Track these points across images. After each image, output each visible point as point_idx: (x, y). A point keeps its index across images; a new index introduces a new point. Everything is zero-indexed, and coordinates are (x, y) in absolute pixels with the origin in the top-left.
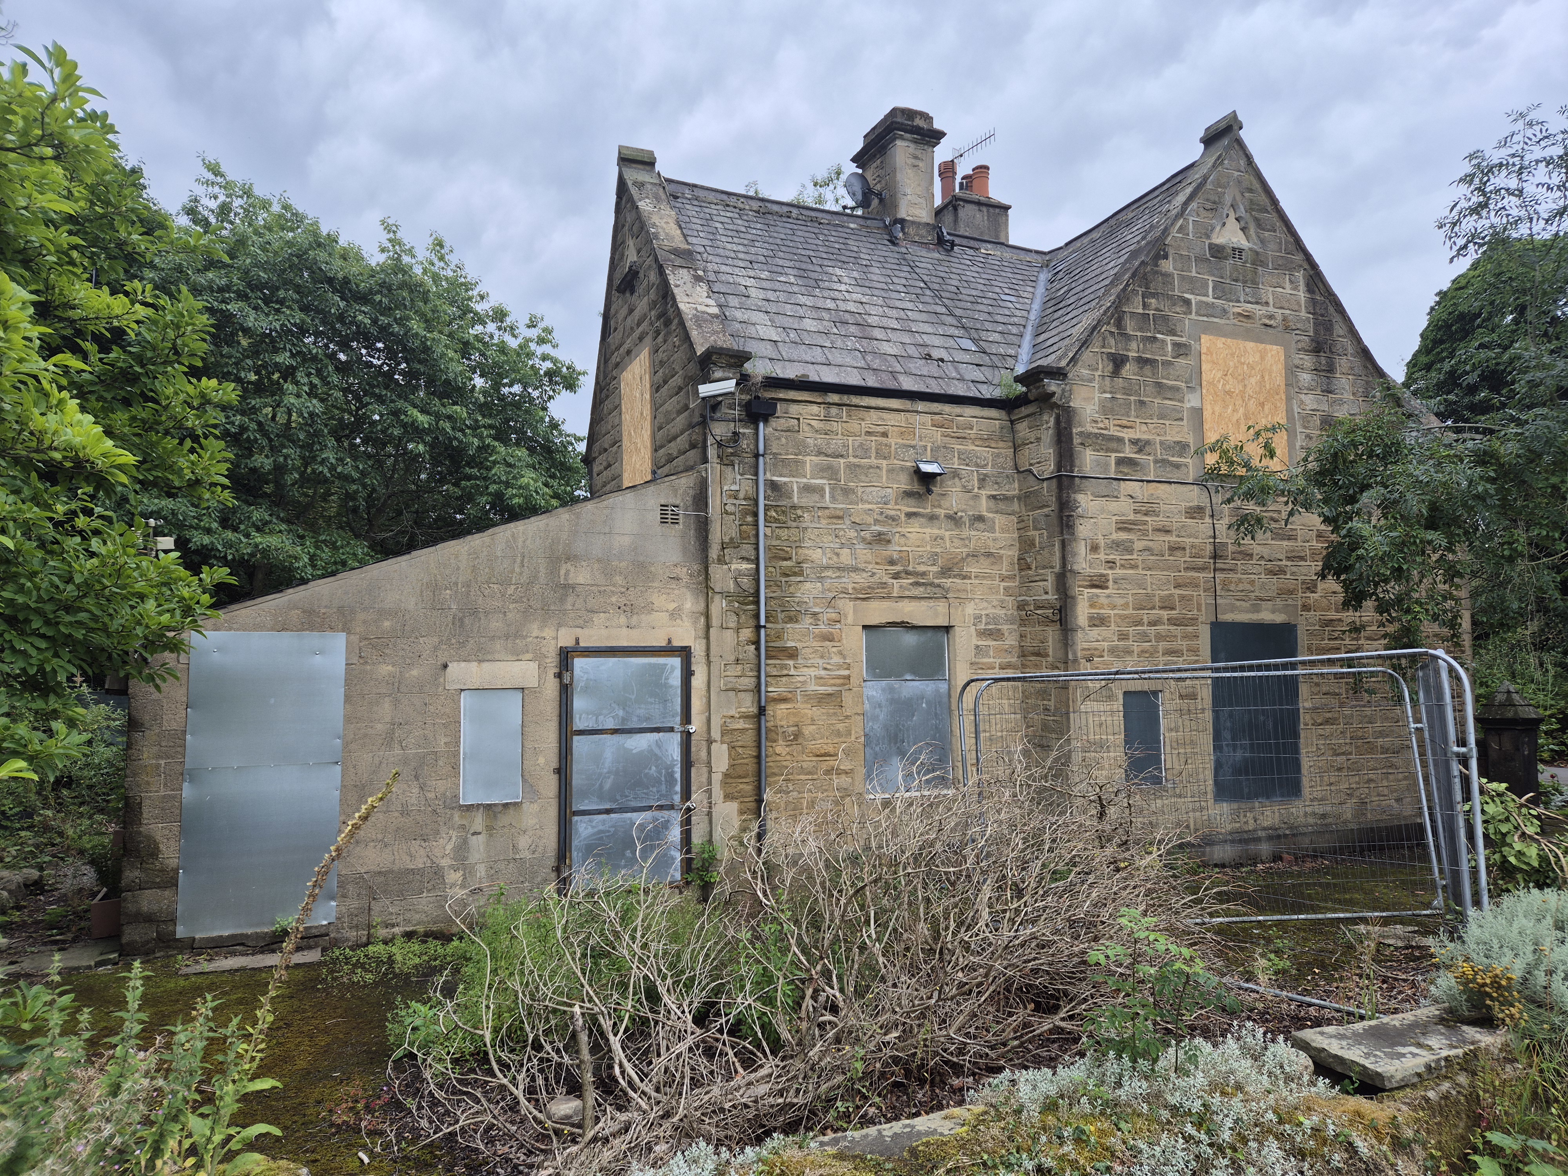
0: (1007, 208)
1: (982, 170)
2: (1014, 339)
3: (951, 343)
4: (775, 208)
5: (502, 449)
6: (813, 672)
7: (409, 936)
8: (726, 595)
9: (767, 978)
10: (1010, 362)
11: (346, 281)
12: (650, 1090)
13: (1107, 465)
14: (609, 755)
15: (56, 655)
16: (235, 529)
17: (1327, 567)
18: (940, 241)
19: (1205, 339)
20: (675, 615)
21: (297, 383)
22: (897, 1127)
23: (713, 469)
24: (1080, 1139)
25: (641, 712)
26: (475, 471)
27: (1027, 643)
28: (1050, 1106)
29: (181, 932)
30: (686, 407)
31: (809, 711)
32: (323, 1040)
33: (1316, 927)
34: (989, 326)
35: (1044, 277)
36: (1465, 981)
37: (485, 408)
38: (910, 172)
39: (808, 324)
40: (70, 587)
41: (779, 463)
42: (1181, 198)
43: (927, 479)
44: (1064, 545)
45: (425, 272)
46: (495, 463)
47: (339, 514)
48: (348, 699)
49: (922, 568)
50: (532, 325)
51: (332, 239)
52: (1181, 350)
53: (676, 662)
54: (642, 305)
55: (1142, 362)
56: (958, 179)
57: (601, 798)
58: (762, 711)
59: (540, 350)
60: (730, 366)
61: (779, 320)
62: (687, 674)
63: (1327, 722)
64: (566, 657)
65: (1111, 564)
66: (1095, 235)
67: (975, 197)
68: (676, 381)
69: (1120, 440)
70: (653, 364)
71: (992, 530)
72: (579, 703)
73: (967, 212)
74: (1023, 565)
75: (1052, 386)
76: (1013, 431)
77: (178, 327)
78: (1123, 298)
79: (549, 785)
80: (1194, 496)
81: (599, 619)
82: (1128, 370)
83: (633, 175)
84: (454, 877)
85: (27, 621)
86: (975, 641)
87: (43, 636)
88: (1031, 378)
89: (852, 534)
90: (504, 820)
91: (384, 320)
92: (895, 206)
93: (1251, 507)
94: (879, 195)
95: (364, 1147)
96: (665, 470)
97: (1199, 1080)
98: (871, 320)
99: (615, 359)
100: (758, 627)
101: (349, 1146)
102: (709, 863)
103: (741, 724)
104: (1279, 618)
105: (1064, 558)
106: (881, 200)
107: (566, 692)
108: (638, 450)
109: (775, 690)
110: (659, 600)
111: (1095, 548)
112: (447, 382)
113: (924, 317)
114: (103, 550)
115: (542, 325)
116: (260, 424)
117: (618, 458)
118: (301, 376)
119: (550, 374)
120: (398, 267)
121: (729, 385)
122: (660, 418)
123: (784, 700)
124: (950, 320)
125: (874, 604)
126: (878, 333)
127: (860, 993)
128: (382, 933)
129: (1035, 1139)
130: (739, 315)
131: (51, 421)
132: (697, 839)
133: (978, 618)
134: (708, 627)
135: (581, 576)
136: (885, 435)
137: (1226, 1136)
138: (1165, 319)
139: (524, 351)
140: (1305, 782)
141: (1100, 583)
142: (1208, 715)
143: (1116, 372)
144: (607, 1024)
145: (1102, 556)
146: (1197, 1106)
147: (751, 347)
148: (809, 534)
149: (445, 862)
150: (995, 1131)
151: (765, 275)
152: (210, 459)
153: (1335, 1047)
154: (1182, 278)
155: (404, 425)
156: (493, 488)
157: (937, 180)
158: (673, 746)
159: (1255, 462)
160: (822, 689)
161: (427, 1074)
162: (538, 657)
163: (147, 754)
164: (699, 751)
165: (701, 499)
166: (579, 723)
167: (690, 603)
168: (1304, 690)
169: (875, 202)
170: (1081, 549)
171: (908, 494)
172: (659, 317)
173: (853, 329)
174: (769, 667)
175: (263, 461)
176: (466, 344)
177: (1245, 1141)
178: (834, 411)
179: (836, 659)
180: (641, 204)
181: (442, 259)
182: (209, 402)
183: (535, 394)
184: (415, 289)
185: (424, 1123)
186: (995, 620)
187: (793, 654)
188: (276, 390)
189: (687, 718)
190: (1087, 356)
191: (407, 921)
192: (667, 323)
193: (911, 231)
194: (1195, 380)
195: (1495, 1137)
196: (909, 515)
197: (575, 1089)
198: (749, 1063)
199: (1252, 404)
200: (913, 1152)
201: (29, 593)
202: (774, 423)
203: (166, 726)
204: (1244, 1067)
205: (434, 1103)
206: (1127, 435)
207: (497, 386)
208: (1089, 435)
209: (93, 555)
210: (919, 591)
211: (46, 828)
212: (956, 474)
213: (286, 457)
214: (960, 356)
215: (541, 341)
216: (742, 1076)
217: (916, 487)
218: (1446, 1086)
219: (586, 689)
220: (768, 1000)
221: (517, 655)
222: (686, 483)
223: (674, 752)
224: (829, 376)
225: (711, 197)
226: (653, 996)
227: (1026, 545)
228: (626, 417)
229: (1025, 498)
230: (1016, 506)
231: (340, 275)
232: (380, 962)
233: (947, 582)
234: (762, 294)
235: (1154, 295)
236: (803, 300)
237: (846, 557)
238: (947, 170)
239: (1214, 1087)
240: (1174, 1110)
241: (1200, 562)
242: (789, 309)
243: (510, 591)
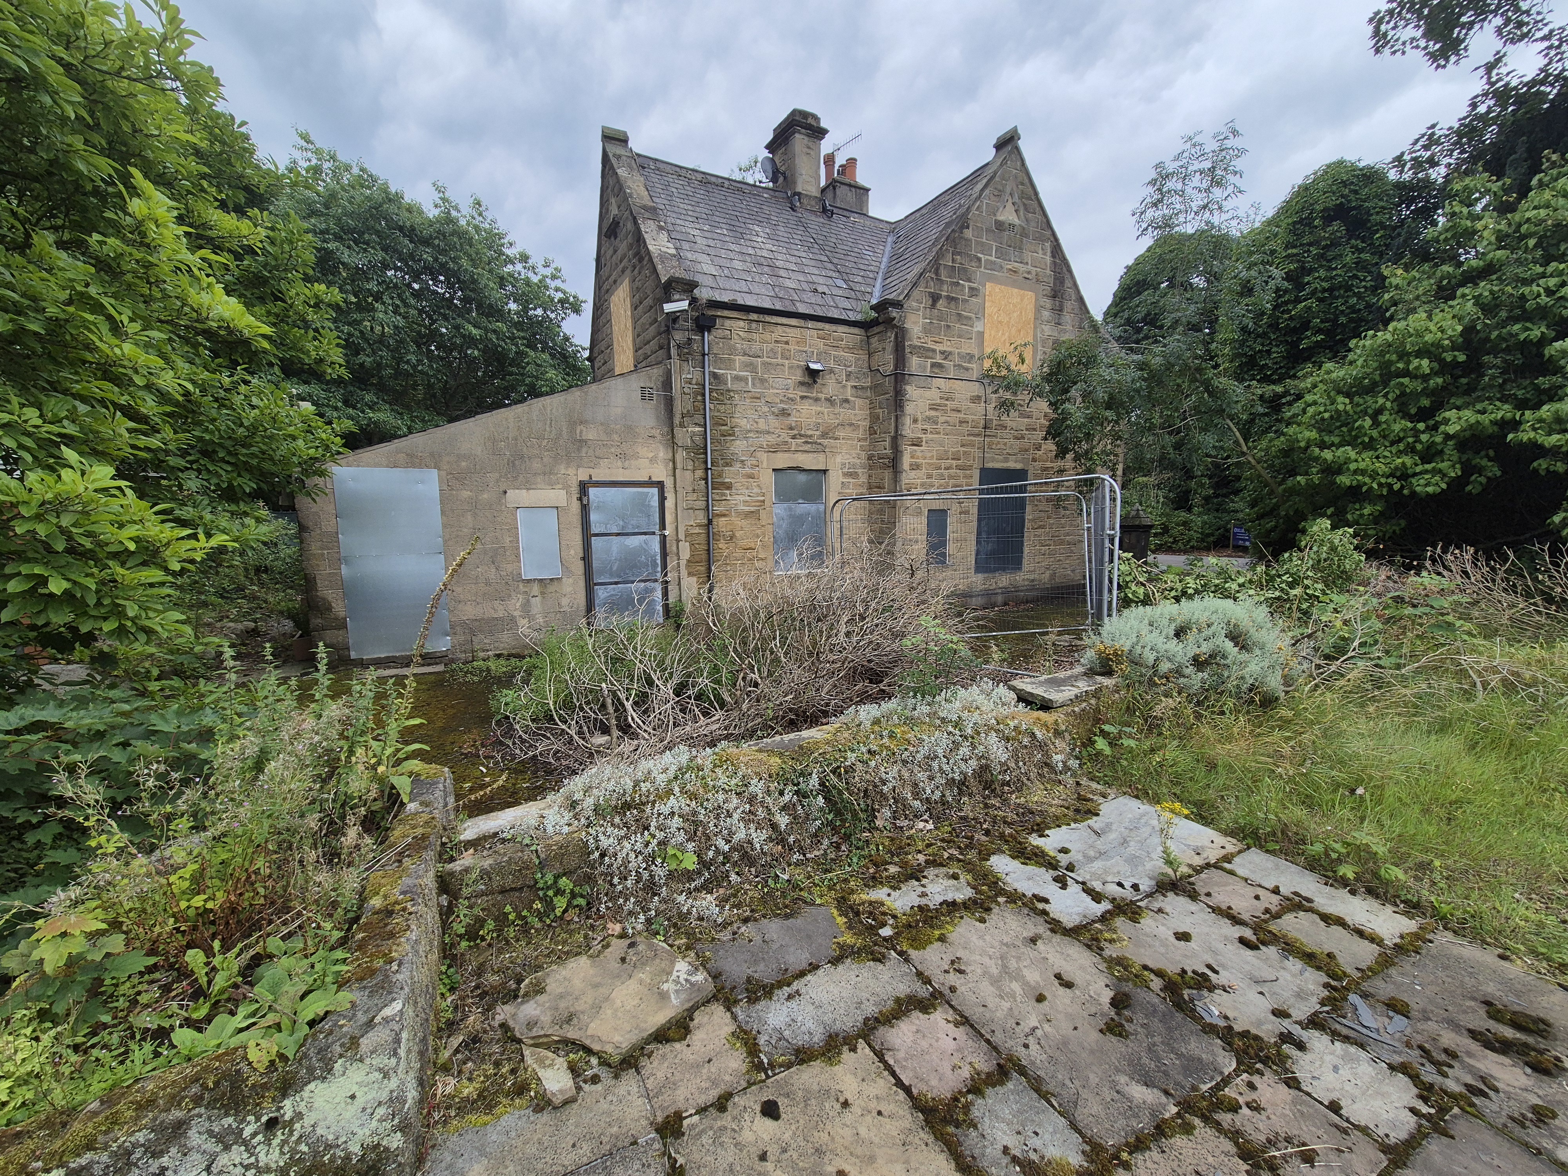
0: (868, 190)
1: (852, 161)
2: (871, 282)
3: (830, 282)
4: (713, 179)
5: (532, 354)
6: (741, 498)
7: (499, 656)
8: (686, 448)
9: (716, 669)
10: (868, 297)
11: (412, 229)
12: (650, 730)
13: (925, 367)
14: (615, 549)
15: (239, 475)
16: (354, 407)
17: (1048, 433)
18: (824, 210)
19: (988, 285)
20: (653, 460)
21: (384, 303)
22: (792, 736)
23: (675, 362)
24: (892, 736)
25: (634, 522)
26: (515, 369)
27: (873, 480)
28: (876, 722)
29: (353, 655)
30: (656, 320)
31: (739, 522)
32: (451, 712)
33: (1023, 638)
34: (854, 271)
35: (890, 239)
36: (1100, 653)
37: (518, 325)
38: (805, 158)
39: (737, 264)
40: (241, 430)
41: (718, 360)
42: (980, 186)
43: (813, 374)
44: (897, 417)
45: (468, 224)
46: (528, 363)
47: (424, 399)
48: (443, 512)
49: (810, 433)
50: (546, 266)
51: (399, 196)
52: (974, 293)
53: (655, 491)
54: (623, 247)
55: (950, 299)
56: (836, 167)
57: (611, 575)
58: (710, 522)
59: (553, 284)
60: (684, 291)
61: (716, 259)
62: (662, 499)
63: (1040, 527)
64: (583, 488)
65: (925, 431)
66: (924, 211)
67: (847, 181)
68: (649, 301)
69: (934, 351)
70: (631, 288)
71: (854, 409)
72: (594, 517)
73: (841, 191)
74: (872, 431)
75: (894, 313)
76: (868, 343)
77: (291, 242)
78: (940, 255)
79: (578, 567)
80: (975, 389)
81: (604, 463)
82: (941, 304)
83: (613, 149)
84: (523, 622)
85: (215, 452)
86: (842, 479)
87: (228, 463)
88: (882, 307)
89: (766, 409)
90: (551, 588)
91: (442, 259)
92: (794, 183)
93: (1008, 395)
94: (784, 174)
95: (483, 765)
96: (643, 364)
97: (958, 704)
98: (778, 263)
99: (605, 287)
100: (707, 469)
101: (473, 764)
102: (680, 613)
103: (697, 530)
104: (1019, 466)
105: (896, 427)
106: (785, 178)
107: (585, 509)
108: (624, 351)
109: (718, 509)
110: (643, 451)
111: (915, 421)
112: (490, 306)
113: (813, 263)
114: (261, 404)
115: (553, 266)
116: (361, 332)
117: (611, 356)
118: (386, 298)
119: (561, 301)
120: (449, 220)
121: (684, 305)
122: (638, 329)
123: (724, 515)
124: (830, 266)
125: (779, 455)
126: (782, 273)
127: (770, 674)
128: (481, 654)
129: (867, 738)
130: (689, 255)
131: (205, 298)
132: (672, 600)
133: (844, 464)
134: (675, 469)
135: (591, 434)
136: (787, 343)
137: (969, 731)
138: (965, 270)
139: (542, 285)
140: (1025, 561)
141: (917, 443)
142: (975, 523)
143: (933, 305)
144: (623, 696)
145: (920, 426)
146: (955, 717)
147: (698, 278)
148: (738, 409)
149: (516, 613)
150: (846, 735)
151: (706, 228)
152: (329, 343)
153: (1029, 688)
154: (977, 243)
155: (464, 336)
156: (528, 381)
157: (822, 166)
158: (655, 544)
159: (1013, 367)
160: (747, 509)
161: (517, 727)
162: (567, 487)
163: (314, 548)
164: (671, 547)
165: (667, 384)
166: (595, 529)
167: (663, 453)
168: (1028, 508)
169: (781, 179)
170: (908, 421)
171: (802, 384)
172: (635, 255)
173: (766, 269)
174: (714, 495)
175: (366, 360)
176: (502, 278)
177: (978, 733)
178: (754, 325)
179: (756, 490)
180: (619, 171)
181: (480, 215)
182: (322, 301)
183: (553, 316)
184: (461, 234)
185: (518, 751)
186: (854, 466)
187: (729, 487)
188: (371, 309)
189: (663, 526)
190: (916, 293)
191: (497, 648)
192: (641, 260)
193: (805, 201)
194: (980, 313)
195: (1107, 728)
196: (802, 397)
197: (605, 730)
198: (706, 714)
199: (1014, 330)
200: (801, 747)
201: (212, 433)
202: (714, 332)
203: (324, 529)
204: (981, 699)
205: (523, 741)
206: (938, 348)
207: (526, 309)
208: (915, 347)
209: (253, 407)
210: (807, 447)
211: (254, 598)
212: (832, 371)
213: (381, 357)
214: (836, 291)
215: (554, 277)
216: (703, 721)
217: (807, 379)
218: (1084, 704)
219: (598, 508)
220: (718, 682)
221: (552, 485)
222: (656, 372)
223: (656, 547)
224: (750, 301)
225: (668, 169)
226: (650, 682)
227: (874, 418)
228: (615, 328)
229: (874, 388)
230: (869, 394)
231: (408, 224)
232: (481, 671)
233: (825, 442)
234: (705, 242)
235: (959, 254)
236: (733, 247)
237: (762, 425)
238: (830, 160)
239: (964, 708)
240: (943, 720)
241: (976, 430)
242: (723, 253)
243: (545, 443)
